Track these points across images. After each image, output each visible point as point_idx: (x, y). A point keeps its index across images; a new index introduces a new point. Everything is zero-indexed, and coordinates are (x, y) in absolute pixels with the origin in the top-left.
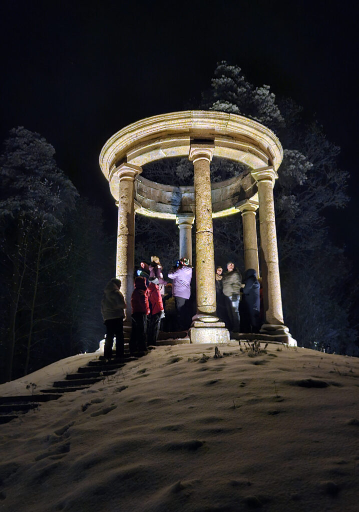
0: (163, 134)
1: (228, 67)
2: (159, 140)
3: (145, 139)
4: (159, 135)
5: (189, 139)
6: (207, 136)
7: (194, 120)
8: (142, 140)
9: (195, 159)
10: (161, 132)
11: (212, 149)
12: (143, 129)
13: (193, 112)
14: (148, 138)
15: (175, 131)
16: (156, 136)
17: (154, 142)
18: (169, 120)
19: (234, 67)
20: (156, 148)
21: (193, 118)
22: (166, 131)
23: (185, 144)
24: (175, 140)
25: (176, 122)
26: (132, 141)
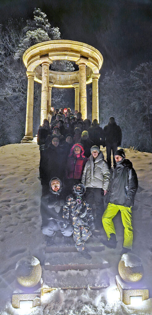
0: (69, 49)
1: (41, 13)
2: (67, 51)
3: (60, 49)
4: (67, 49)
5: (80, 55)
6: (86, 56)
7: (83, 47)
8: (58, 49)
9: (80, 64)
10: (68, 48)
11: (87, 62)
12: (60, 44)
13: (84, 44)
14: (61, 49)
15: (74, 50)
16: (65, 49)
17: (65, 52)
18: (74, 44)
19: (44, 14)
20: (65, 55)
21: (83, 46)
22: (70, 48)
23: (77, 57)
24: (74, 54)
25: (76, 46)
26: (52, 48)
